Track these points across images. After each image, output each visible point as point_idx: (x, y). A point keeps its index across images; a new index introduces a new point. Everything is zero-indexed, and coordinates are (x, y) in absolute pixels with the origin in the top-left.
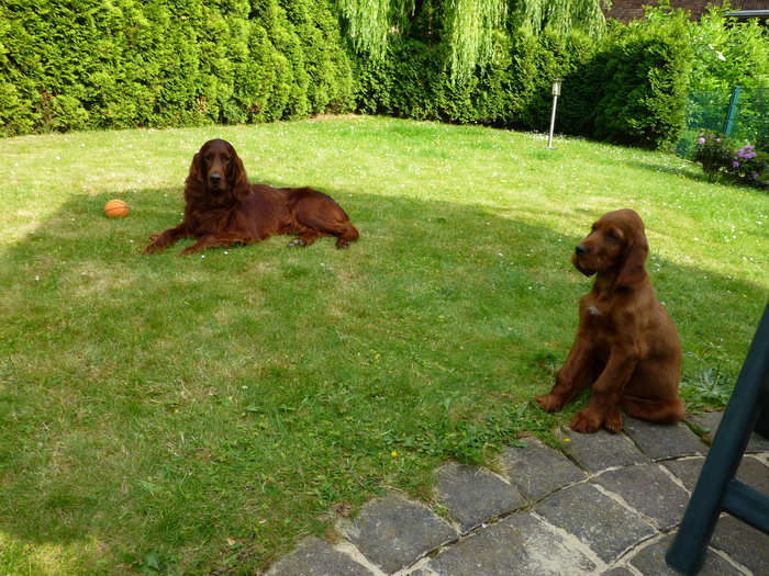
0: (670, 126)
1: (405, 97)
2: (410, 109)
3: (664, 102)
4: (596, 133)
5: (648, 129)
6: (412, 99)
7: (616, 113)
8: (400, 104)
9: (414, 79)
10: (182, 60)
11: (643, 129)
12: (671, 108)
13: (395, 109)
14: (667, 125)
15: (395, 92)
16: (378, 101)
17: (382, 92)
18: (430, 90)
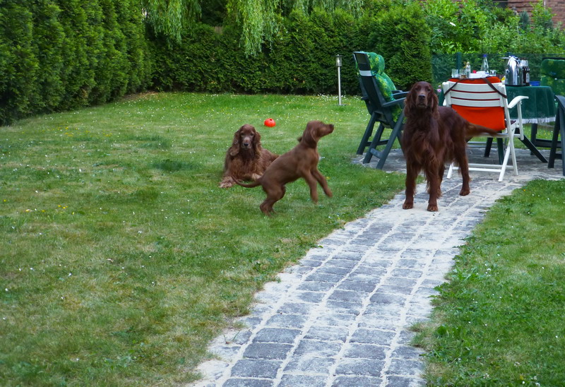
1: (200, 72)
2: (206, 83)
3: (415, 64)
5: (409, 85)
6: (206, 75)
8: (195, 79)
9: (207, 57)
11: (406, 86)
12: (421, 68)
13: (191, 85)
15: (190, 71)
16: (174, 79)
17: (177, 70)
18: (222, 65)
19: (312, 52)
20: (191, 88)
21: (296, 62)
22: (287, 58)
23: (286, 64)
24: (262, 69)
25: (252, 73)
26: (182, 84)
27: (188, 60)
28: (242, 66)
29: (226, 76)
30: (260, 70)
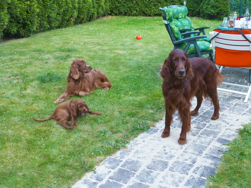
0: (225, 11)
1: (129, 8)
2: (131, 12)
3: (222, 3)
4: (201, 15)
5: (218, 13)
6: (132, 9)
7: (207, 8)
8: (127, 10)
9: (132, 1)
10: (68, 6)
11: (216, 13)
12: (224, 5)
13: (126, 13)
14: (224, 11)
15: (125, 7)
16: (119, 10)
17: (120, 7)
18: (138, 4)
20: (126, 14)
22: (166, 1)
24: (155, 5)
25: (151, 7)
26: (122, 12)
27: (124, 2)
28: (146, 4)
29: (140, 9)
30: (154, 6)
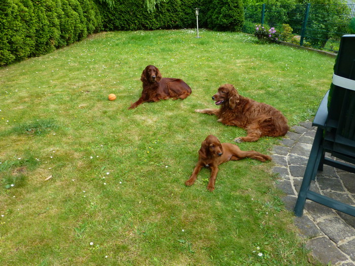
0: (239, 21)
1: (126, 20)
2: (129, 26)
3: (236, 11)
4: (209, 26)
5: (231, 23)
6: (129, 22)
7: (217, 18)
8: (124, 24)
9: (129, 12)
10: (42, 23)
15: (121, 19)
16: (114, 25)
17: (114, 20)
18: (136, 16)
19: (180, 6)
20: (123, 29)
21: (172, 12)
22: (168, 10)
23: (168, 14)
24: (156, 17)
25: (151, 19)
26: (118, 27)
27: (120, 14)
28: (146, 16)
